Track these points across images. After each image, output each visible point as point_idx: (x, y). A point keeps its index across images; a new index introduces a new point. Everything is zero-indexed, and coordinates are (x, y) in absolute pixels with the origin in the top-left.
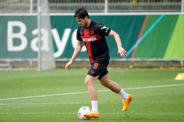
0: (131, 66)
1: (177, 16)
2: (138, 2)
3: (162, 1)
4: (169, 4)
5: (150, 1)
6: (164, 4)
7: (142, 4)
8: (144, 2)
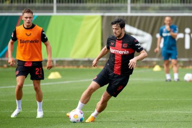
0: (5, 66)
1: (50, 17)
2: (12, 2)
3: (35, 2)
4: (42, 5)
5: (24, 2)
6: (37, 4)
7: (16, 4)
8: (18, 2)
